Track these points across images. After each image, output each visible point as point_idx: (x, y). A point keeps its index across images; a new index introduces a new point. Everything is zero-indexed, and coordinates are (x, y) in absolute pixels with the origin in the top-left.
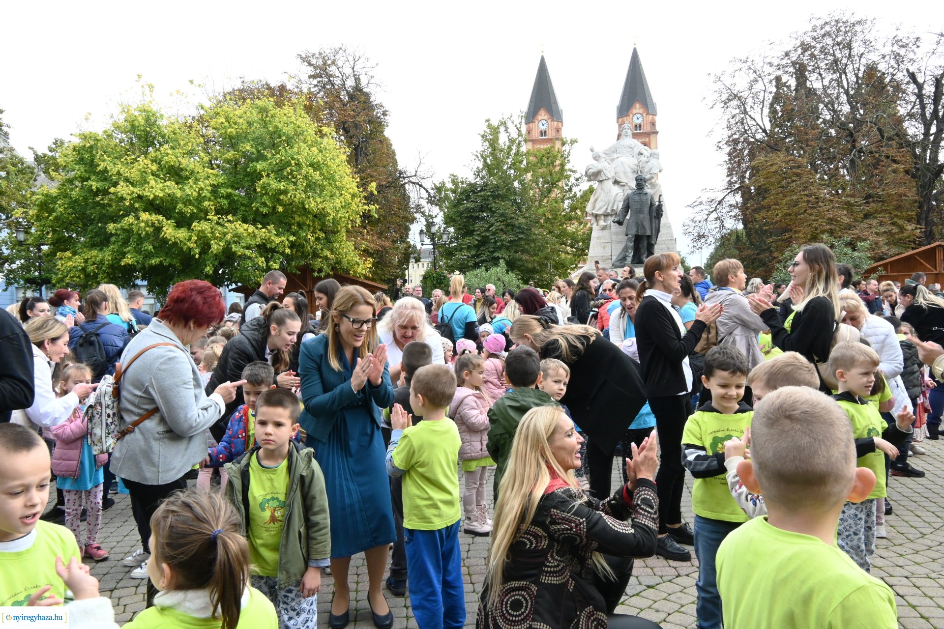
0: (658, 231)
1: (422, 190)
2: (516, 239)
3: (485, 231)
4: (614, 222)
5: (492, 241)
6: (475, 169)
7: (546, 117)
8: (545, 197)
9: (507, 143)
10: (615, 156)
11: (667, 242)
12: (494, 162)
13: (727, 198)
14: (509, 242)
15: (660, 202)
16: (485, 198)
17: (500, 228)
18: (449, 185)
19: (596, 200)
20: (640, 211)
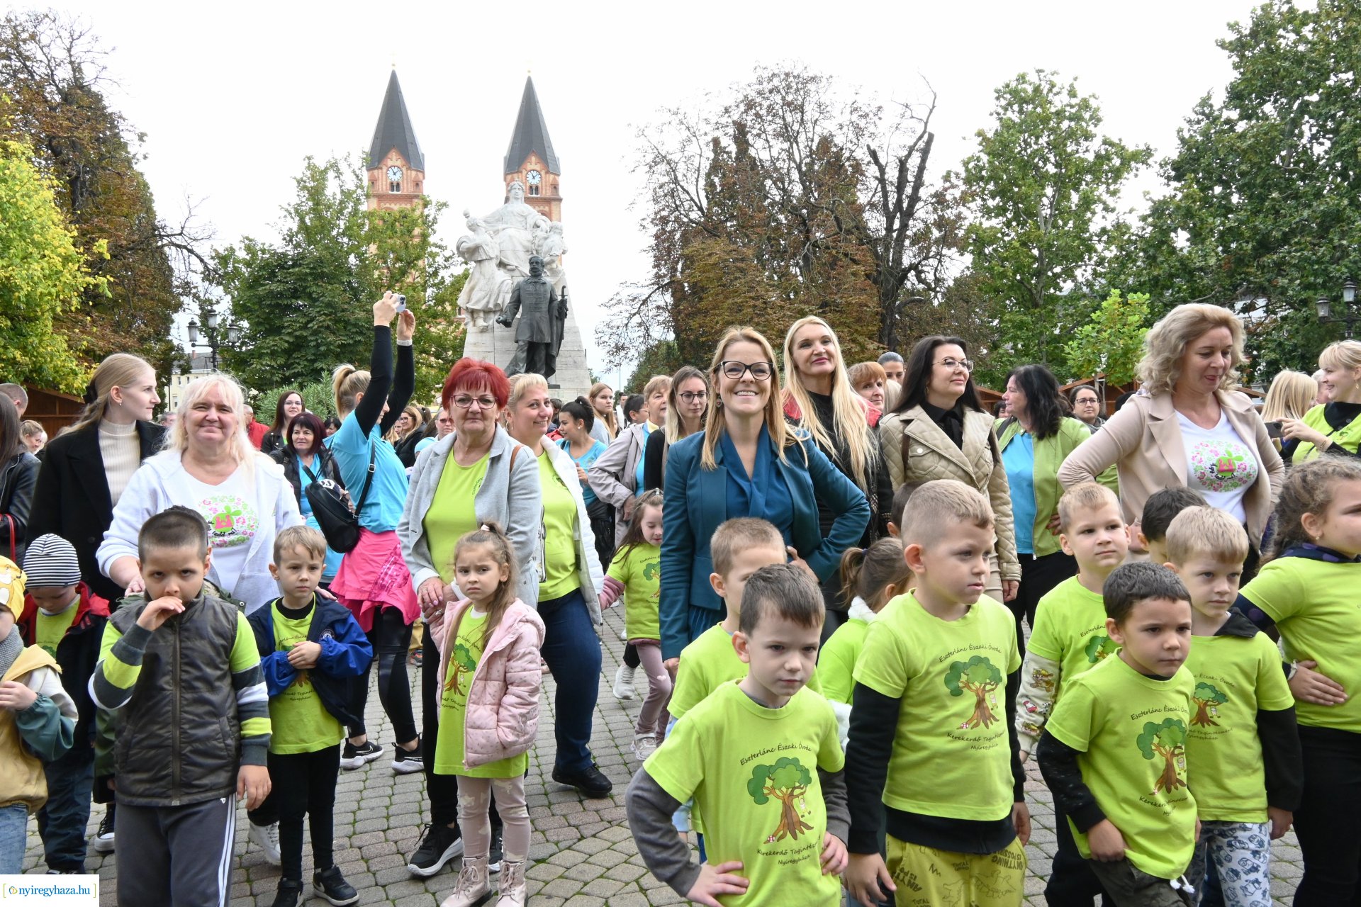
0: (561, 337)
1: (193, 258)
2: (351, 342)
3: (301, 328)
4: (498, 322)
5: (313, 344)
6: (285, 232)
7: (399, 163)
8: (397, 281)
9: (339, 196)
10: (500, 226)
11: (573, 354)
12: (317, 223)
13: (654, 297)
14: (339, 346)
15: (563, 296)
16: (301, 278)
17: (325, 324)
18: (242, 254)
19: (472, 289)
20: (535, 307)
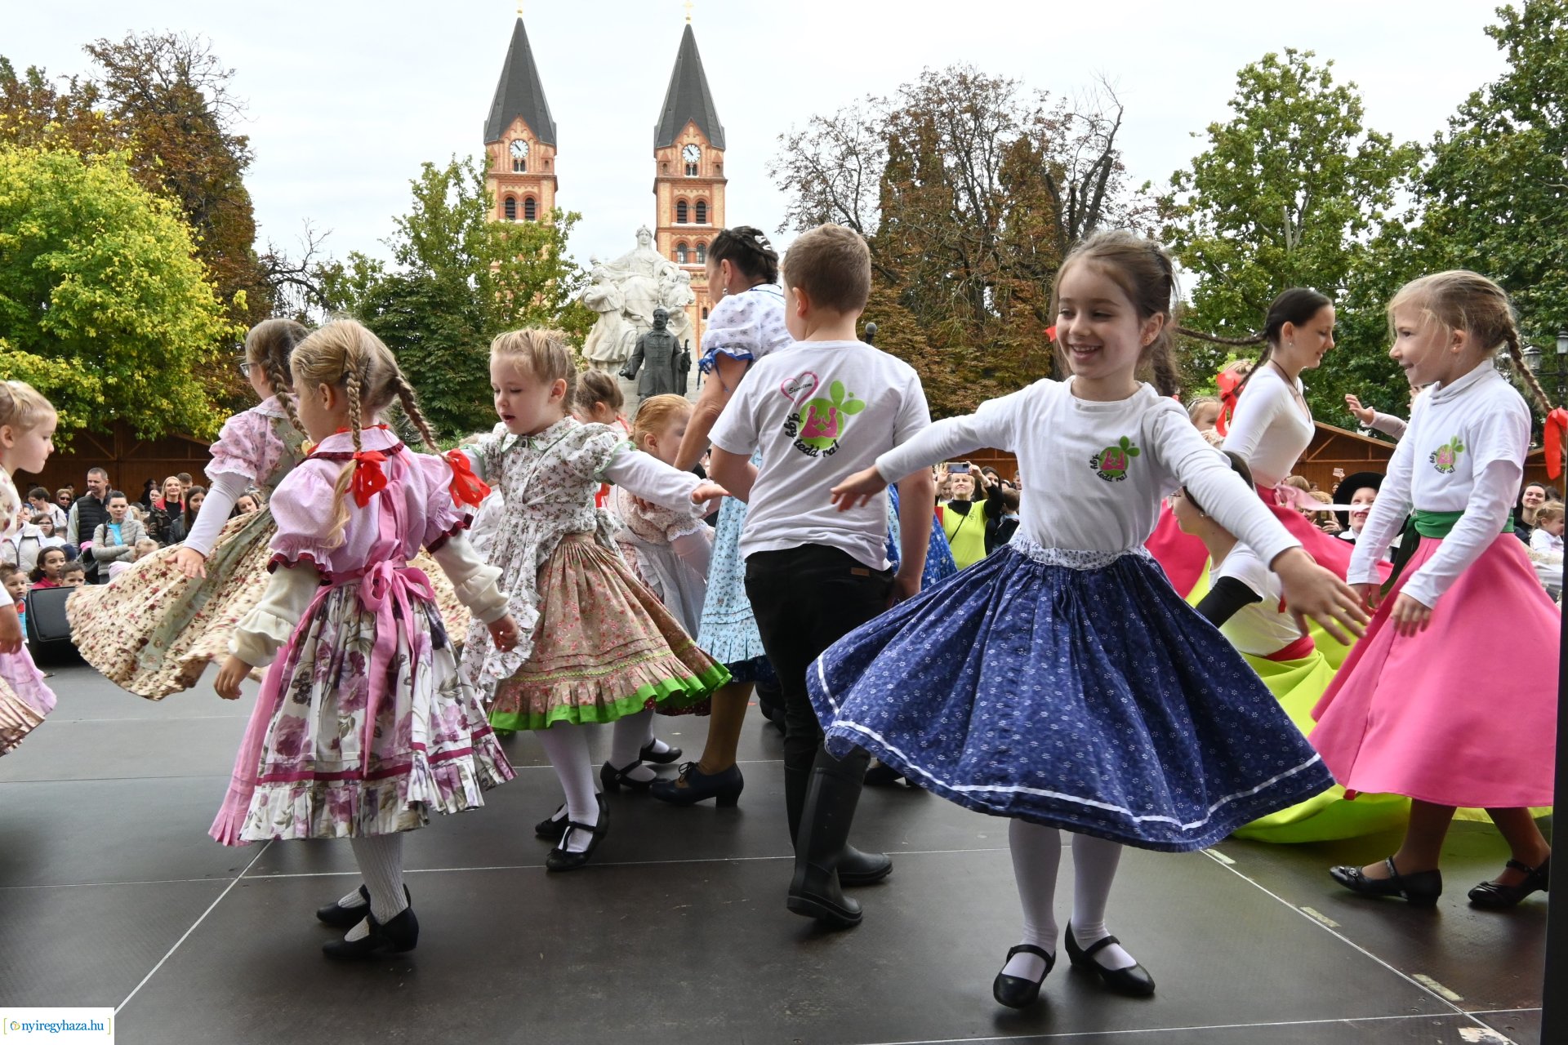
0: (684, 390)
2: (472, 378)
4: (622, 375)
5: (430, 381)
6: (399, 249)
7: (524, 135)
8: (521, 306)
9: (459, 207)
10: (626, 274)
12: (434, 238)
14: (459, 383)
15: (686, 349)
16: (419, 307)
17: (444, 359)
18: (349, 273)
20: (658, 361)
